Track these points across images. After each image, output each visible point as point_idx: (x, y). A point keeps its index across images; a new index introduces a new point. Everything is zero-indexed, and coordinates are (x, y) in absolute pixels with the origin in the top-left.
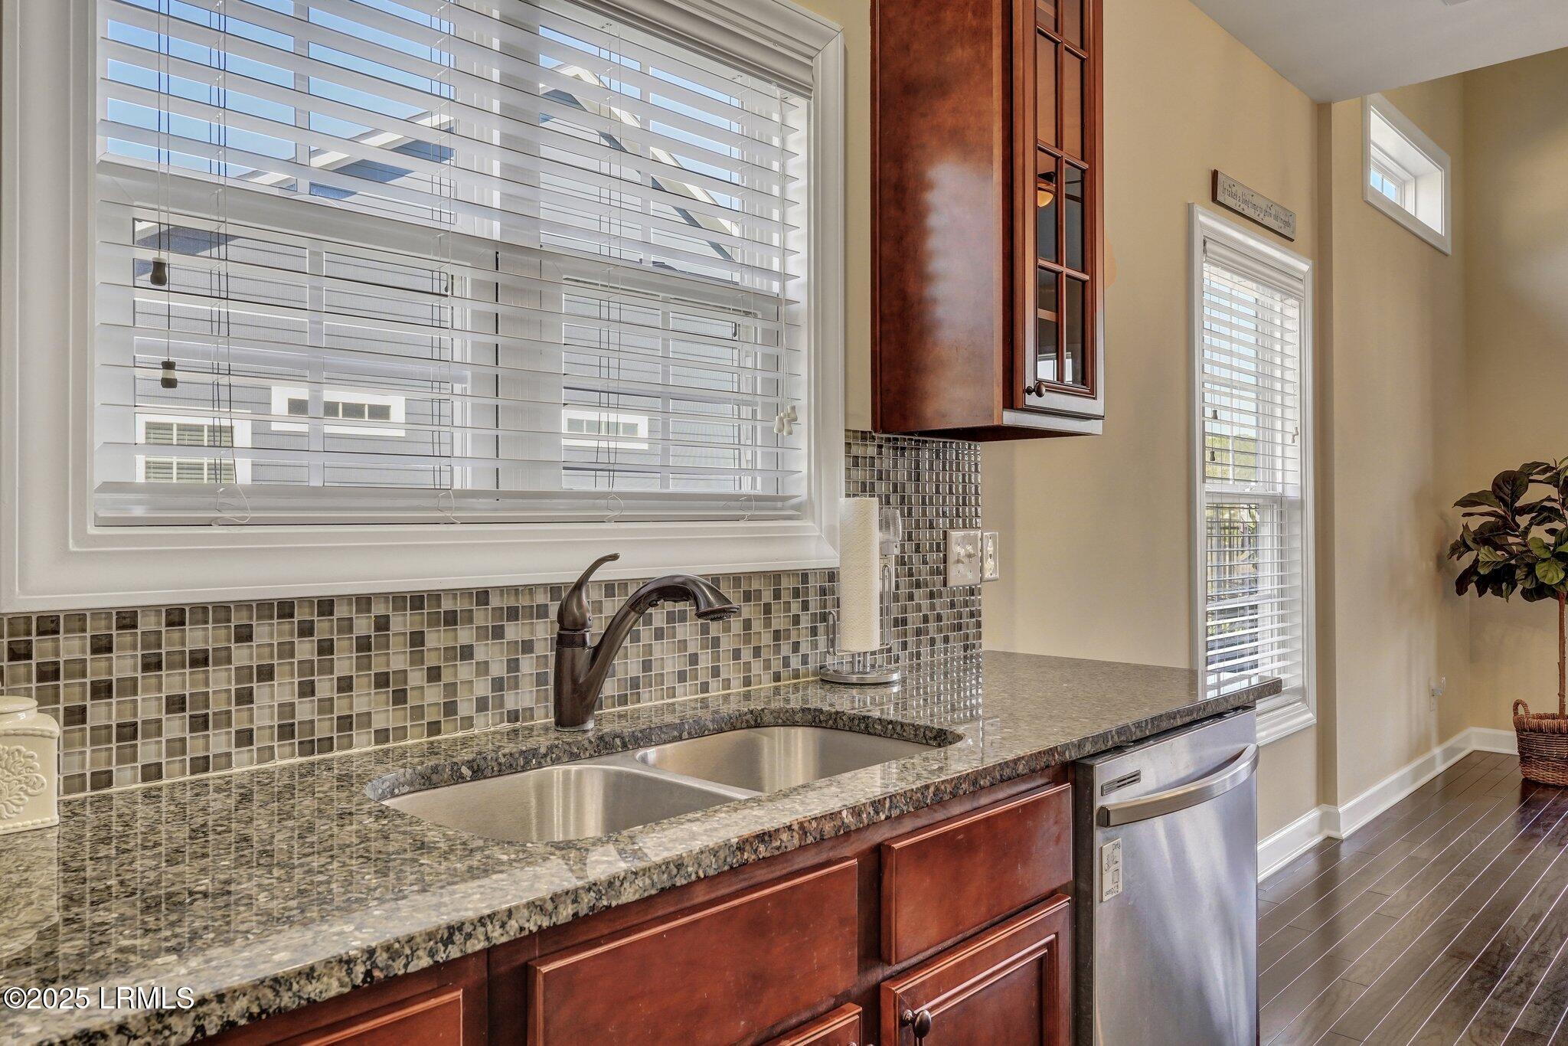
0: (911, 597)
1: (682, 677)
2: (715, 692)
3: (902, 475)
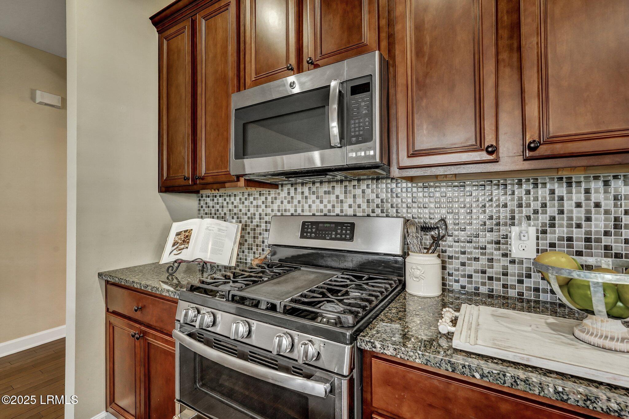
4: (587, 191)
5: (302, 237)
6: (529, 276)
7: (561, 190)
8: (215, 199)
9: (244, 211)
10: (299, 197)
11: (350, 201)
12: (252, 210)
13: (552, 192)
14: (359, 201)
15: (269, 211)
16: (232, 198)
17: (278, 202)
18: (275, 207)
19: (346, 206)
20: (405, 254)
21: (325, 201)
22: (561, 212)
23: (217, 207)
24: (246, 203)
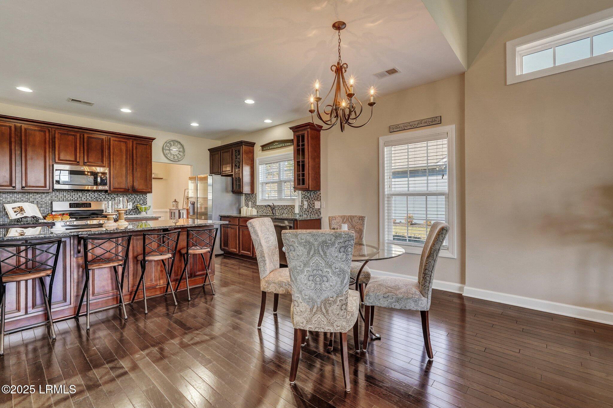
0: (310, 209)
1: (286, 213)
2: (289, 215)
3: (308, 195)
4: (140, 196)
5: (70, 207)
6: (131, 212)
7: (136, 196)
13: (134, 196)
22: (136, 200)
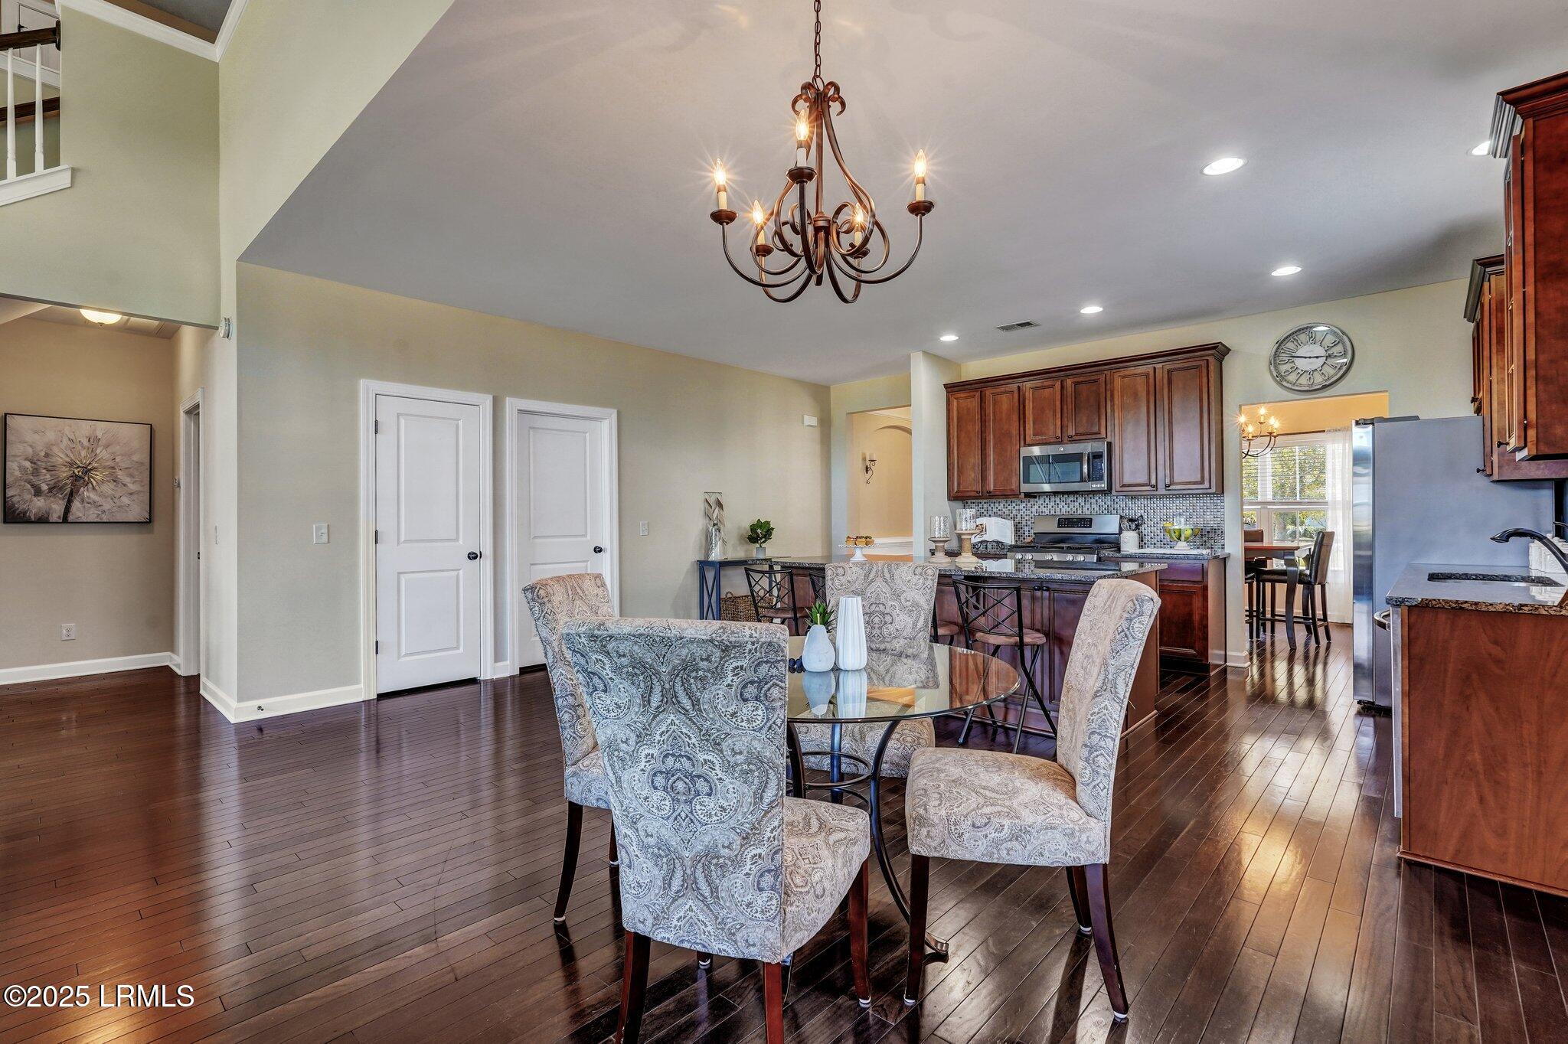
5: (1059, 527)
8: (980, 506)
9: (1007, 512)
10: (1052, 504)
11: (1088, 506)
12: (1014, 512)
14: (1094, 506)
15: (1028, 512)
16: (997, 505)
17: (1036, 507)
18: (1034, 510)
19: (1085, 509)
20: (1120, 533)
21: (1071, 506)
23: (983, 510)
24: (1009, 508)
